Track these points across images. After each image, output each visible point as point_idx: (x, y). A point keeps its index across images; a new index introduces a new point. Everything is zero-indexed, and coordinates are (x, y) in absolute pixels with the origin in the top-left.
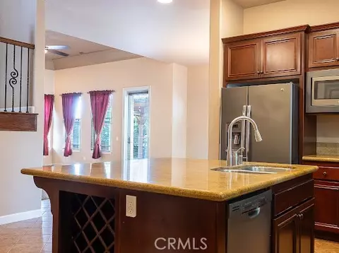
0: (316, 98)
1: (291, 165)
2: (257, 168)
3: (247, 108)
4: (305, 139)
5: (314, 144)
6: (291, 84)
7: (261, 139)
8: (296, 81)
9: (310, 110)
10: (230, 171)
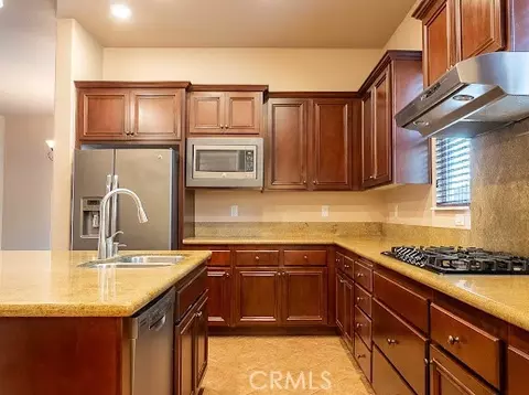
0: (198, 169)
1: (170, 252)
2: (138, 258)
3: (113, 178)
4: (186, 219)
5: (193, 225)
6: (171, 150)
7: (145, 220)
8: (176, 148)
9: (190, 183)
10: (104, 265)
